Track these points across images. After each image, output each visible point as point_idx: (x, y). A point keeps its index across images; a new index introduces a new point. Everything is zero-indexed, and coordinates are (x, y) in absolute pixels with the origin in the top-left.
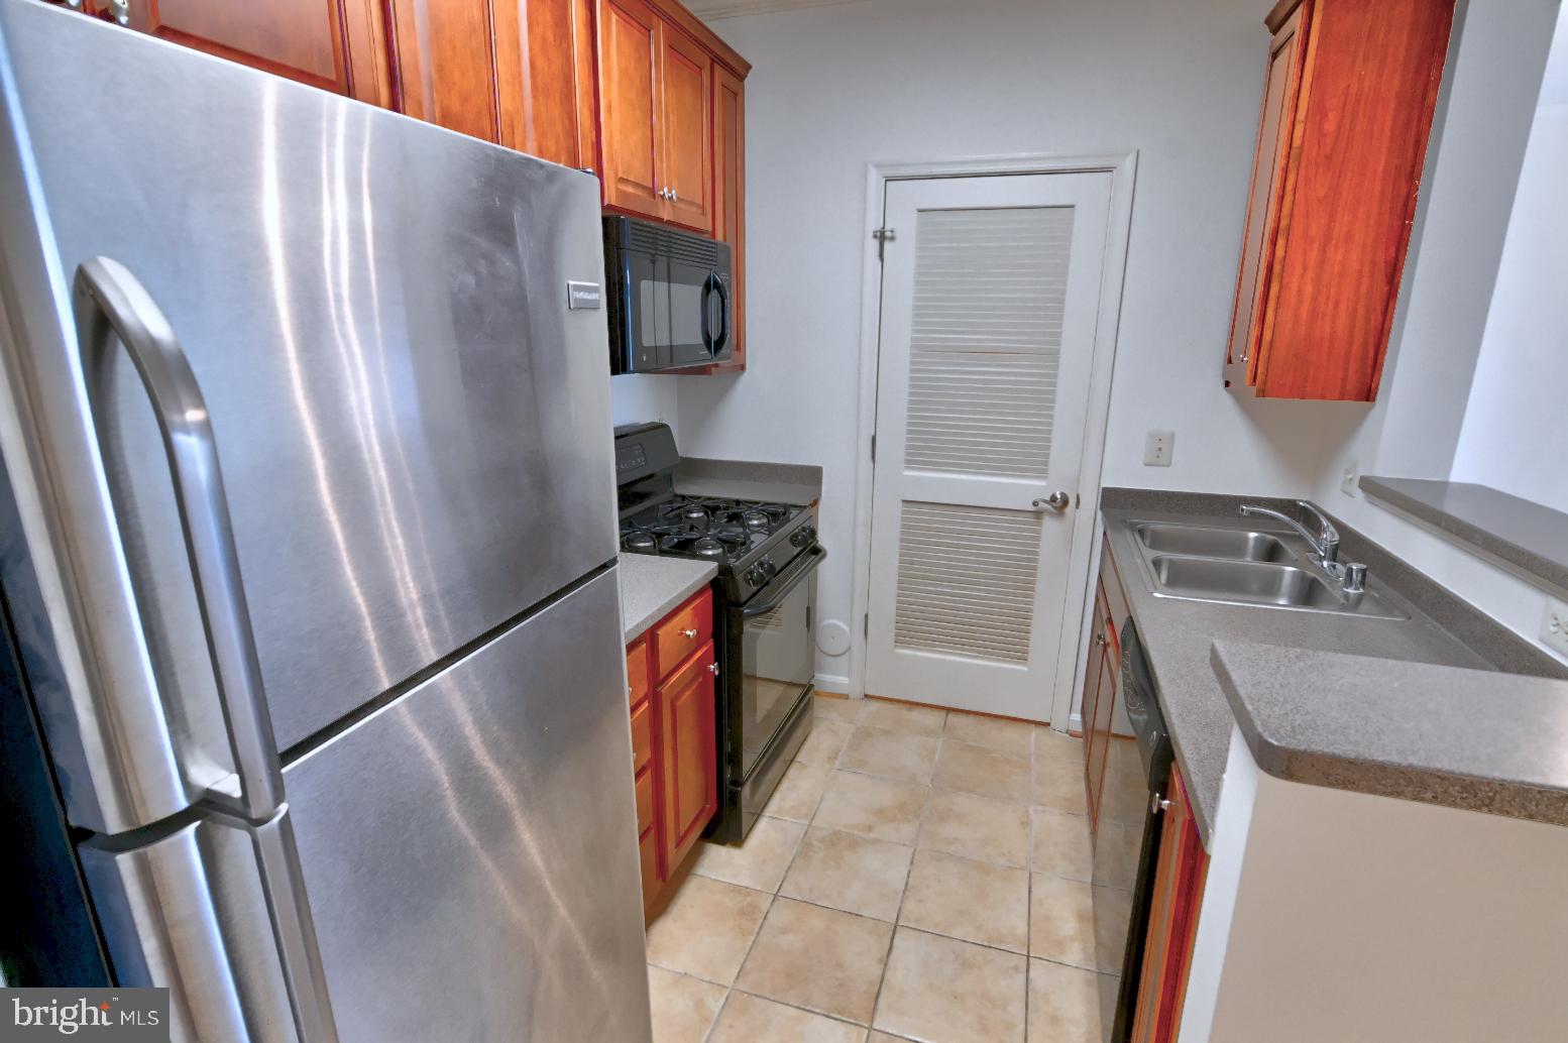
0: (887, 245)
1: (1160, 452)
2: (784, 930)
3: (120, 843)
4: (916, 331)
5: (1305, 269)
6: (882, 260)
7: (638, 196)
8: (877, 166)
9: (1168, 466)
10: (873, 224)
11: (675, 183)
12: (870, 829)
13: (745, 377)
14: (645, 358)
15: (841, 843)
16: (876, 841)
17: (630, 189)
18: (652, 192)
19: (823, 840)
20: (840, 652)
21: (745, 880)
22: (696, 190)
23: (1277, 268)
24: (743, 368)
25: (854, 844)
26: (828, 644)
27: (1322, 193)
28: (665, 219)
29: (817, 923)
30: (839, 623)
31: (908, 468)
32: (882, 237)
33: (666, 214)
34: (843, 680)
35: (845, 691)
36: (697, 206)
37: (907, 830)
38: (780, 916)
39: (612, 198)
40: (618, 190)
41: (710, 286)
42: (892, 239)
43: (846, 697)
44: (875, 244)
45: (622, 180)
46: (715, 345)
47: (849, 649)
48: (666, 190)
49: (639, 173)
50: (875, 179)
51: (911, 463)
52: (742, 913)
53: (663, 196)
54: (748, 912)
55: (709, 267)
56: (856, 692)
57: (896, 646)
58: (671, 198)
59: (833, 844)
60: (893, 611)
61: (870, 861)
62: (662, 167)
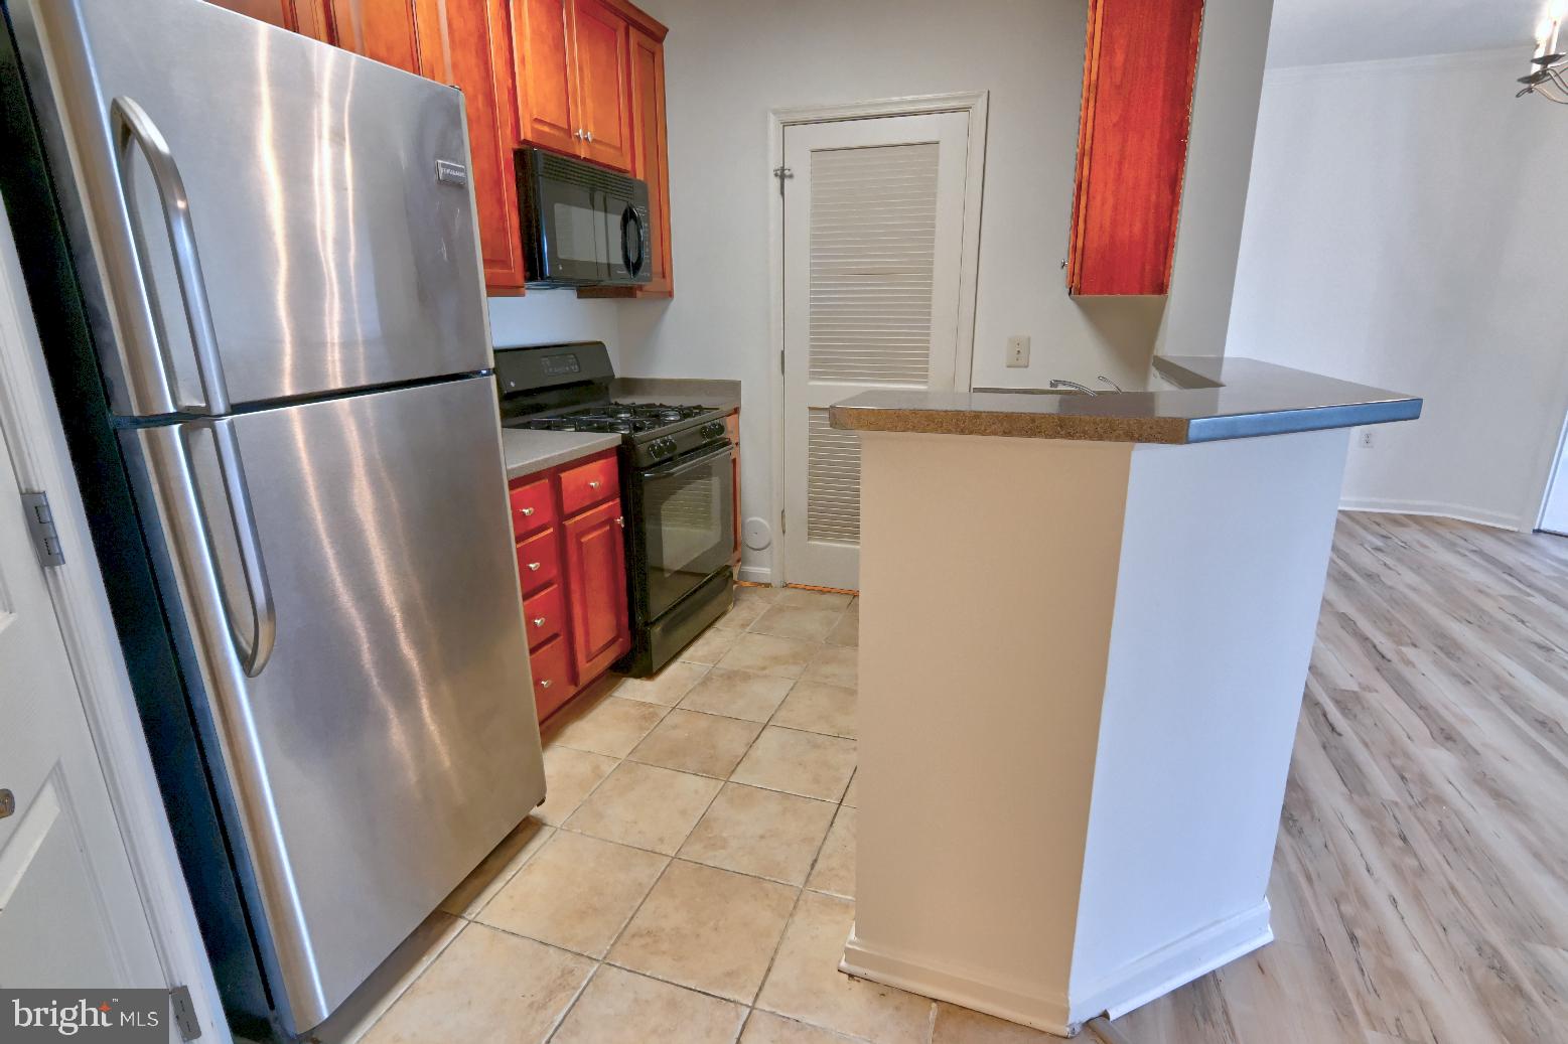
0: (787, 182)
1: (1019, 356)
2: (675, 727)
3: (137, 422)
4: (814, 257)
5: (1106, 184)
6: (782, 193)
7: (554, 135)
8: (776, 112)
9: (1027, 367)
10: (774, 163)
11: (591, 127)
12: (764, 668)
13: (674, 303)
14: (561, 268)
15: (734, 677)
16: (766, 676)
17: (546, 129)
18: (568, 132)
19: (722, 676)
20: (761, 546)
21: (649, 699)
22: (613, 132)
23: (1084, 185)
24: (670, 294)
25: (746, 677)
26: (752, 539)
27: (1115, 119)
28: (582, 156)
29: (703, 723)
30: (762, 520)
31: (813, 379)
32: (782, 175)
33: (583, 152)
34: (766, 570)
35: (765, 581)
36: (614, 147)
37: (795, 669)
38: (676, 718)
39: (527, 133)
40: (533, 129)
41: (628, 216)
42: (791, 176)
43: (768, 585)
44: (775, 182)
45: (537, 120)
46: (634, 266)
47: (769, 544)
48: (580, 131)
49: (553, 114)
50: (773, 124)
51: (814, 375)
52: (644, 718)
53: (579, 137)
54: (648, 714)
55: (625, 199)
56: (776, 582)
57: (809, 539)
58: (587, 139)
59: (729, 678)
60: (805, 506)
61: (758, 688)
62: (578, 113)
